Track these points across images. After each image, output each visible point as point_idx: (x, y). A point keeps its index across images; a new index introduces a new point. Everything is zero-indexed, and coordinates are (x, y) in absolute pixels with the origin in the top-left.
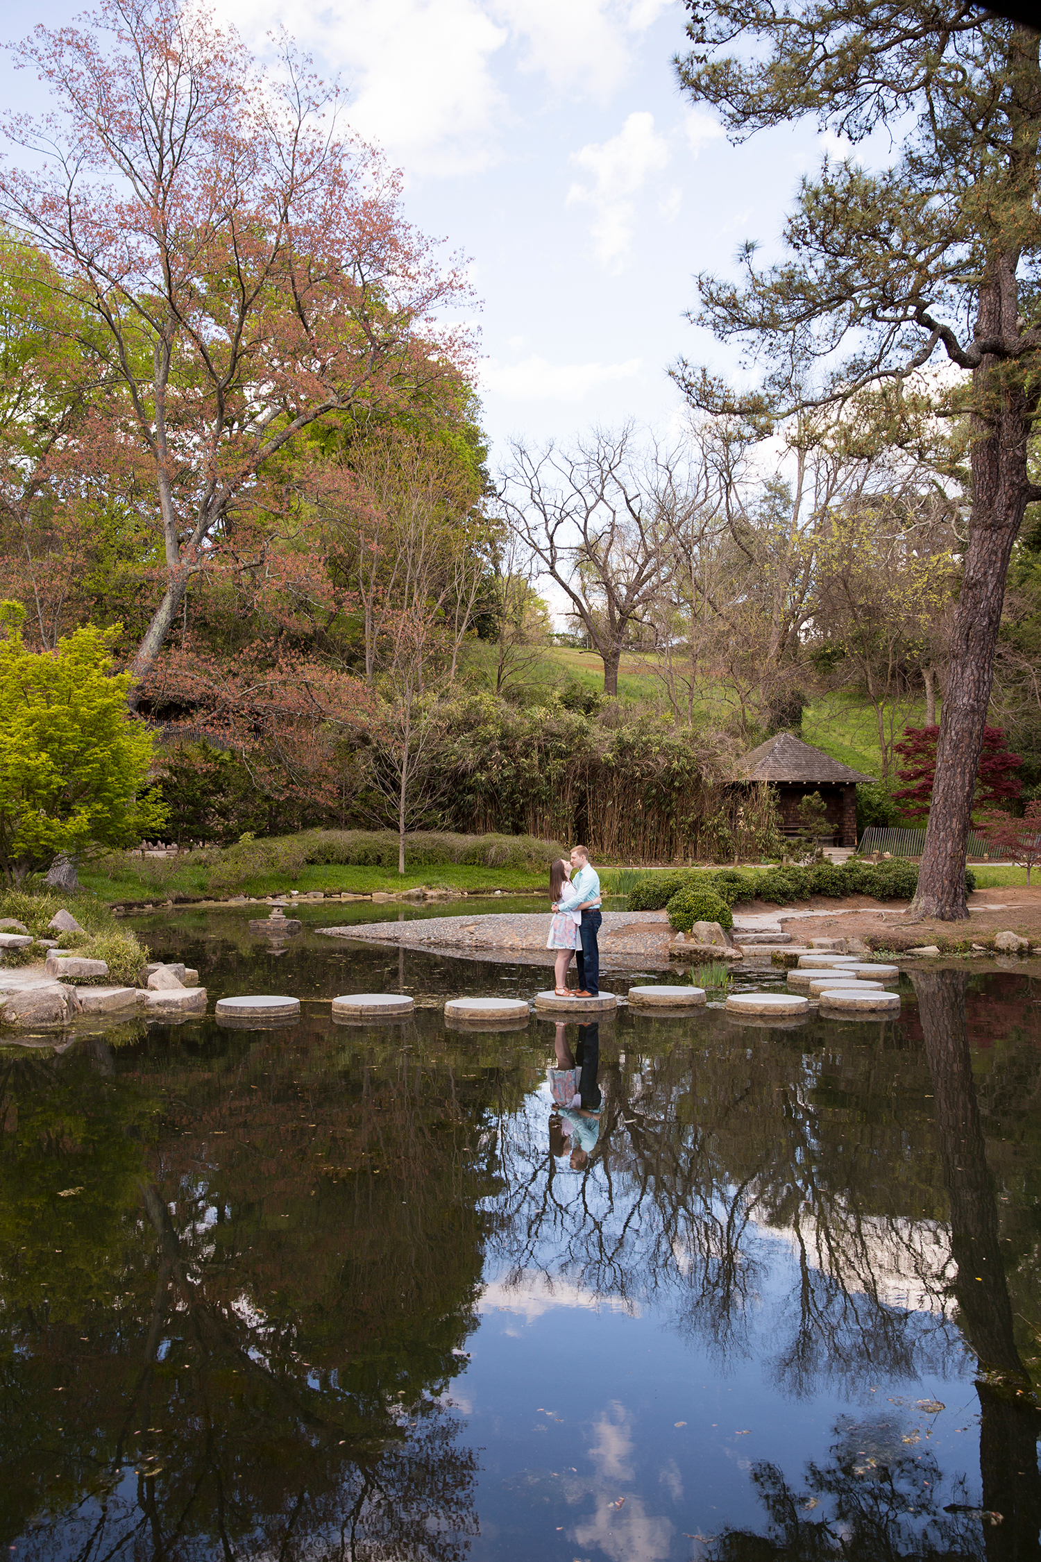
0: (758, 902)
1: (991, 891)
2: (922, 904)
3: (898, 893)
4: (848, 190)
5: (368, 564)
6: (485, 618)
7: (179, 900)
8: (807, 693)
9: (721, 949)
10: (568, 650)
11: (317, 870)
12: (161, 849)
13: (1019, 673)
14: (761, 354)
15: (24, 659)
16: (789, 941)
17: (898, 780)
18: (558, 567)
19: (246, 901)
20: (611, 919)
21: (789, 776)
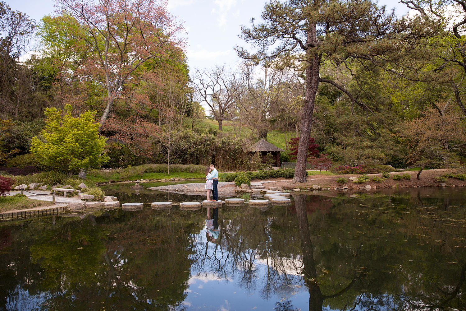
0: (256, 179)
1: (312, 176)
2: (296, 179)
3: (290, 177)
4: (276, 6)
5: (159, 98)
6: (189, 111)
7: (112, 182)
8: (268, 130)
9: (248, 190)
10: (209, 120)
11: (147, 174)
12: (107, 170)
13: (318, 125)
14: (256, 46)
15: (72, 119)
16: (264, 188)
17: (290, 151)
18: (207, 99)
19: (129, 182)
20: (220, 184)
21: (264, 150)
